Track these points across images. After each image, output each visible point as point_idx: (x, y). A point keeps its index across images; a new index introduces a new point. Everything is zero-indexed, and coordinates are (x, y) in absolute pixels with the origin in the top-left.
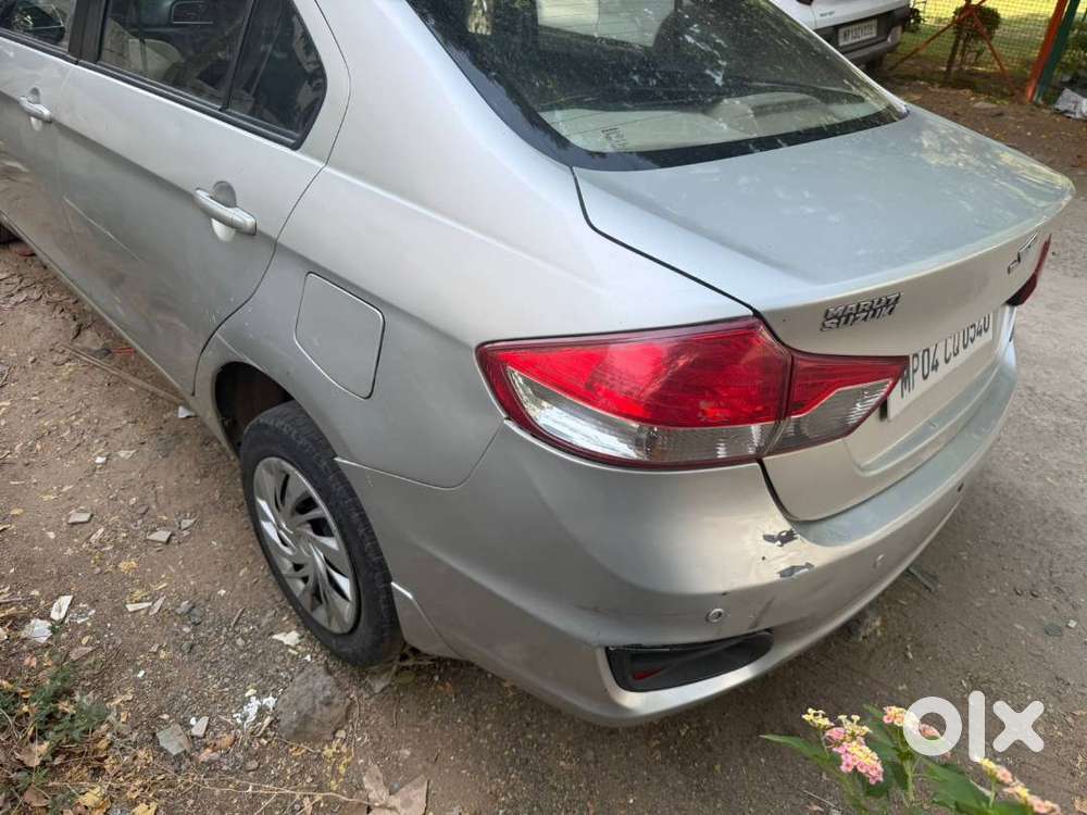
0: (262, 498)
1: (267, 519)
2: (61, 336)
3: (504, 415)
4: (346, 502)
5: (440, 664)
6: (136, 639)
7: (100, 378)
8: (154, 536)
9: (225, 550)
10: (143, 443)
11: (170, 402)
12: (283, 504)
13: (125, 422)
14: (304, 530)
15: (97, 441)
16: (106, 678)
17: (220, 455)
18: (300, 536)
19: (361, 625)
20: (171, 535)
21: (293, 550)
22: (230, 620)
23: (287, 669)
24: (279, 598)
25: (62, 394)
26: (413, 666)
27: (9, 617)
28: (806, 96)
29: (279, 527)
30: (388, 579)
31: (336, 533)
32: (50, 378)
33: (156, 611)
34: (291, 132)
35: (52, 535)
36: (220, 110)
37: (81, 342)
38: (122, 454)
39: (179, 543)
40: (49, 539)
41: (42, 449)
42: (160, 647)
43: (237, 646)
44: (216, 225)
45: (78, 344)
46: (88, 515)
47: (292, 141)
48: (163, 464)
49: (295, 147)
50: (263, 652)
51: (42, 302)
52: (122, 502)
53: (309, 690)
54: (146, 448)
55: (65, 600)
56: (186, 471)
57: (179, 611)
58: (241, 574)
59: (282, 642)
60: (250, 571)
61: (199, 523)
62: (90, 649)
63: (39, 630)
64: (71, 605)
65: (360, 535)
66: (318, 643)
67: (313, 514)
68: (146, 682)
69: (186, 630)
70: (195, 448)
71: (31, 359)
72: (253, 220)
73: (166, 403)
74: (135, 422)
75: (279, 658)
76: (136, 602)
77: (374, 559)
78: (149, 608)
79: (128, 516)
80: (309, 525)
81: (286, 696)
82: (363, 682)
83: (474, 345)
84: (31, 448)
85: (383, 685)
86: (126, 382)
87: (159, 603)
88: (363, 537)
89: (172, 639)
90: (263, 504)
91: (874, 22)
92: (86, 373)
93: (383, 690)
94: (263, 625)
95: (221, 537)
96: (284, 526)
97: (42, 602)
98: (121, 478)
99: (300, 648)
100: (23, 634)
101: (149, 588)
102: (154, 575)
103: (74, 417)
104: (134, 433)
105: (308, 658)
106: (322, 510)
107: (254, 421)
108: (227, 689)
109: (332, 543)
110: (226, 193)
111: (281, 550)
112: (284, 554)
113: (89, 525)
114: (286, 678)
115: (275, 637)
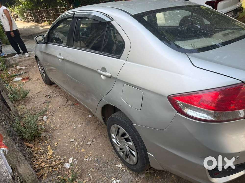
0: (113, 134)
1: (114, 138)
2: (64, 102)
3: (176, 112)
4: (134, 134)
5: (156, 171)
6: (87, 167)
7: (72, 110)
8: (88, 144)
9: (103, 146)
10: (83, 123)
11: (87, 114)
12: (118, 135)
13: (78, 119)
14: (123, 141)
15: (73, 124)
16: (82, 176)
17: (99, 125)
18: (122, 142)
19: (138, 163)
20: (91, 143)
21: (120, 145)
22: (106, 162)
23: (121, 173)
24: (116, 157)
25: (65, 114)
26: (149, 172)
27: (61, 163)
28: (234, 30)
29: (116, 140)
30: (146, 151)
31: (132, 141)
32: (63, 111)
33: (90, 160)
34: (117, 55)
35: (67, 144)
36: (101, 53)
37: (68, 103)
38: (79, 126)
39: (93, 145)
40: (66, 145)
41: (63, 126)
42: (92, 169)
43: (108, 168)
44: (102, 76)
45: (67, 104)
46: (74, 140)
47: (118, 57)
48: (87, 127)
49: (119, 58)
50: (114, 169)
51: (60, 96)
52: (80, 136)
53: (127, 178)
54: (83, 124)
55: (71, 159)
56: (92, 129)
57: (95, 160)
58: (107, 151)
59: (118, 167)
60: (109, 150)
61: (96, 140)
62: (78, 169)
63: (67, 165)
64: (73, 159)
65: (138, 141)
66: (126, 167)
67: (126, 137)
68: (90, 177)
69: (97, 164)
70: (93, 123)
71: (59, 107)
72: (111, 74)
73: (86, 114)
74: (80, 119)
75: (118, 171)
76: (86, 158)
77: (142, 147)
78: (89, 160)
79: (82, 139)
80: (124, 139)
81: (122, 180)
82: (138, 176)
83: (167, 96)
84: (61, 126)
85: (143, 177)
86: (78, 111)
87: (91, 158)
88: (139, 142)
89: (94, 167)
90: (113, 135)
91: (233, 12)
92: (69, 109)
93: (143, 178)
94: (113, 163)
95: (102, 143)
96: (118, 140)
97: (67, 159)
98: (79, 131)
99: (122, 168)
100: (64, 166)
101: (88, 155)
102: (89, 152)
103: (68, 119)
104: (81, 121)
105: (125, 170)
106: (128, 136)
107: (111, 117)
108: (108, 178)
109: (131, 143)
110: (104, 69)
111: (117, 145)
112: (118, 146)
113: (74, 142)
114: (121, 176)
115: (116, 166)
